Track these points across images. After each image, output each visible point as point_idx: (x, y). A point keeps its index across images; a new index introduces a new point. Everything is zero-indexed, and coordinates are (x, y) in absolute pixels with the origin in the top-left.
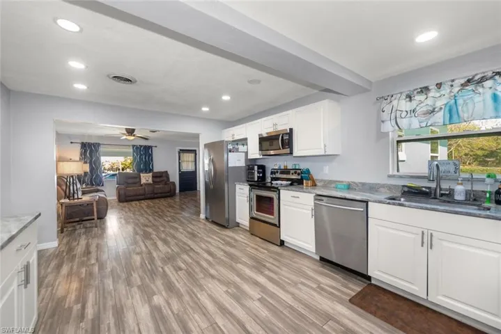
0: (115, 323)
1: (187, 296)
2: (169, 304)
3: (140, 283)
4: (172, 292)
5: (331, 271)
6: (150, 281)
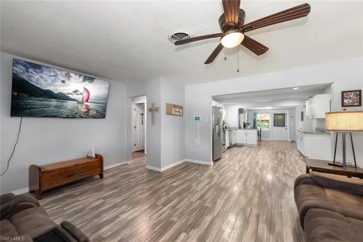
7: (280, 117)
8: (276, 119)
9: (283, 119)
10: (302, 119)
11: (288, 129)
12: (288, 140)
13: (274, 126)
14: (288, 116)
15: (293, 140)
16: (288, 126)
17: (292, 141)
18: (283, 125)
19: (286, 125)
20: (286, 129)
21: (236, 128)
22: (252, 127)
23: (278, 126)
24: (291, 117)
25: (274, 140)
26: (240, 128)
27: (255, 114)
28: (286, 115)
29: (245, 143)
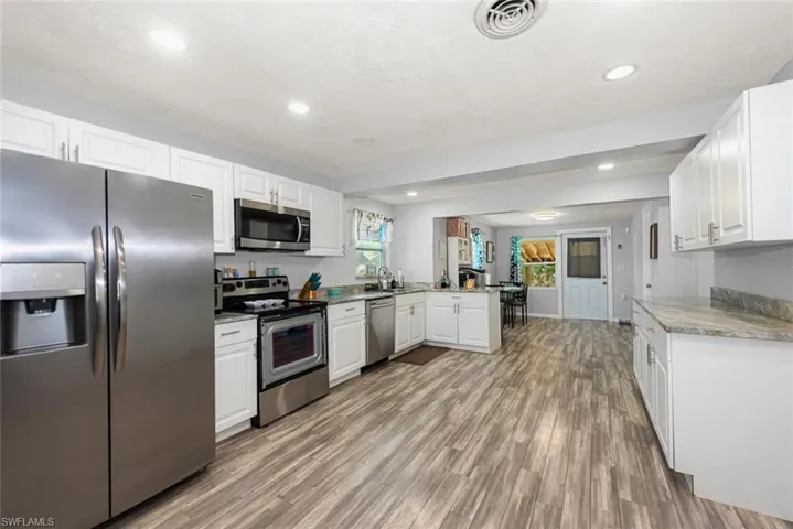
0: (574, 443)
1: (491, 421)
3: (523, 472)
5: (383, 369)
6: (507, 466)
7: (586, 249)
8: (575, 254)
9: (595, 253)
10: (654, 254)
11: (610, 284)
12: (611, 319)
13: (568, 276)
14: (609, 243)
15: (624, 319)
16: (609, 277)
17: (621, 323)
18: (593, 273)
19: (602, 274)
20: (605, 283)
21: (428, 285)
22: (507, 279)
23: (579, 276)
24: (620, 246)
25: (568, 320)
26: (444, 285)
27: (514, 240)
28: (602, 241)
29: (452, 340)
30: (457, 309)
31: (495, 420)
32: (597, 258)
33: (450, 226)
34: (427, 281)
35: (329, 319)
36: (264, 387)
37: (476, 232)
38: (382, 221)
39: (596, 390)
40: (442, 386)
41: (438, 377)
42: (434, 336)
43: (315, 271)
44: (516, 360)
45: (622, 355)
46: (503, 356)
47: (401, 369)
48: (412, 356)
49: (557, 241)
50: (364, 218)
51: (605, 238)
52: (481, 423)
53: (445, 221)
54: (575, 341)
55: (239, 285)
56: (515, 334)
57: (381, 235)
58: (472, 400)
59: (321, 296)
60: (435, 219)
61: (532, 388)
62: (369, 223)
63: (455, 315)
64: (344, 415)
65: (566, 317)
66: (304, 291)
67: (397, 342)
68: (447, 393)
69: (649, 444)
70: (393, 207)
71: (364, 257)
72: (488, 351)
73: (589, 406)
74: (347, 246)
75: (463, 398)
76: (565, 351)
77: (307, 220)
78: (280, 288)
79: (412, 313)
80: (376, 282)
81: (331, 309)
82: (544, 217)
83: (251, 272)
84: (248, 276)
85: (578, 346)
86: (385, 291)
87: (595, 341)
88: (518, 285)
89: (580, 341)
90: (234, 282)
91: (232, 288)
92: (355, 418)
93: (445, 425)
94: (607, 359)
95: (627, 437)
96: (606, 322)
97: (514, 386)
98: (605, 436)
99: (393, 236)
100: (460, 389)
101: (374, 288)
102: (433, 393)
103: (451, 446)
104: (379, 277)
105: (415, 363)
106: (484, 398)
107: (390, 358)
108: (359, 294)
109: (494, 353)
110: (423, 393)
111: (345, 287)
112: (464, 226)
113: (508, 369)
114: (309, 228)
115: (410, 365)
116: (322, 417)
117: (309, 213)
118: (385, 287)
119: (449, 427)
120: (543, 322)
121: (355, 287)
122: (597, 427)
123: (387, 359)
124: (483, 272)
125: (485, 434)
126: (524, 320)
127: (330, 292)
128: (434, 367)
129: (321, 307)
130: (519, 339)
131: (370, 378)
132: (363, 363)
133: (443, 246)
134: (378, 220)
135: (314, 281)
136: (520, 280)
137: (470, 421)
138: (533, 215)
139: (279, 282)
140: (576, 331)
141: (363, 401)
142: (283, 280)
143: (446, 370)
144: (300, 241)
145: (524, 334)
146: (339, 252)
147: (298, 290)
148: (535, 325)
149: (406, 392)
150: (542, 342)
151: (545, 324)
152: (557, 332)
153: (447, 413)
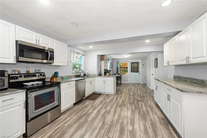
1: (119, 122)
2: (127, 123)
4: (123, 128)
5: (81, 103)
7: (135, 65)
9: (137, 66)
10: (156, 67)
12: (141, 83)
13: (131, 72)
14: (141, 64)
15: (144, 83)
16: (141, 72)
18: (137, 71)
19: (139, 71)
20: (140, 74)
21: (95, 75)
22: (116, 73)
23: (134, 72)
24: (143, 65)
25: (131, 83)
26: (100, 75)
27: (118, 62)
28: (139, 63)
29: (103, 91)
30: (104, 82)
31: (120, 121)
32: (138, 68)
33: (102, 58)
34: (95, 74)
35: (61, 88)
36: (29, 120)
37: (108, 60)
38: (81, 55)
39: (146, 105)
40: (101, 108)
41: (100, 104)
42: (97, 90)
43: (56, 71)
44: (121, 96)
45: (147, 93)
46: (117, 95)
47: (87, 102)
48: (91, 97)
49: (128, 63)
50: (75, 54)
51: (140, 62)
52: (116, 123)
53: (100, 56)
54: (135, 90)
55: (21, 77)
56: (119, 88)
57: (81, 60)
58: (112, 113)
59: (59, 80)
60: (97, 55)
61: (128, 107)
62: (77, 56)
63: (104, 84)
64: (66, 125)
65: (130, 82)
66: (52, 78)
67: (86, 93)
68: (103, 111)
69: (168, 125)
70: (85, 51)
71: (76, 67)
72: (113, 94)
73: (146, 112)
74: (69, 63)
75: (109, 112)
76: (133, 93)
77: (53, 52)
78: (42, 77)
79: (91, 84)
80: (79, 74)
81: (62, 85)
82: (127, 56)
83: (27, 71)
84: (26, 73)
85: (136, 91)
86: (82, 77)
87: (139, 89)
88: (119, 74)
89: (136, 89)
90: (18, 76)
91: (17, 78)
92: (70, 126)
93: (104, 125)
94: (144, 95)
95: (161, 124)
96: (140, 83)
97: (123, 106)
98: (154, 123)
99: (84, 60)
100: (107, 109)
101: (79, 76)
102: (99, 111)
103: (107, 136)
104: (80, 73)
105: (92, 100)
106: (115, 112)
107: (84, 99)
108: (73, 78)
109: (115, 95)
110: (95, 112)
111: (68, 76)
112: (105, 58)
113: (120, 100)
114: (53, 55)
115: (90, 101)
116: (56, 128)
117: (53, 49)
118: (82, 76)
119: (106, 126)
120: (125, 84)
121: (72, 76)
122: (151, 120)
123: (83, 99)
124: (110, 71)
125: (118, 128)
126: (121, 84)
127: (62, 78)
128: (98, 101)
129: (58, 84)
130: (120, 90)
131: (77, 107)
132: (74, 102)
133: (100, 63)
134: (80, 55)
135: (56, 75)
136: (119, 73)
137: (112, 122)
138: (123, 56)
139: (41, 75)
140: (134, 86)
141: (74, 117)
142: (43, 74)
143: (102, 102)
144: (49, 60)
145: (121, 88)
146: (66, 64)
147: (50, 78)
148: (123, 85)
149: (90, 111)
150: (127, 90)
151: (126, 85)
152: (129, 87)
153: (104, 120)
